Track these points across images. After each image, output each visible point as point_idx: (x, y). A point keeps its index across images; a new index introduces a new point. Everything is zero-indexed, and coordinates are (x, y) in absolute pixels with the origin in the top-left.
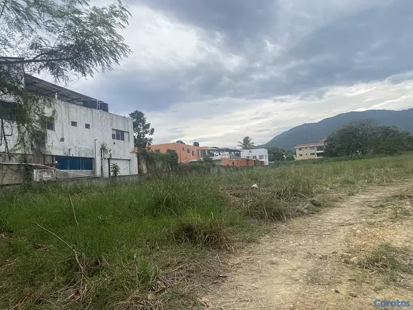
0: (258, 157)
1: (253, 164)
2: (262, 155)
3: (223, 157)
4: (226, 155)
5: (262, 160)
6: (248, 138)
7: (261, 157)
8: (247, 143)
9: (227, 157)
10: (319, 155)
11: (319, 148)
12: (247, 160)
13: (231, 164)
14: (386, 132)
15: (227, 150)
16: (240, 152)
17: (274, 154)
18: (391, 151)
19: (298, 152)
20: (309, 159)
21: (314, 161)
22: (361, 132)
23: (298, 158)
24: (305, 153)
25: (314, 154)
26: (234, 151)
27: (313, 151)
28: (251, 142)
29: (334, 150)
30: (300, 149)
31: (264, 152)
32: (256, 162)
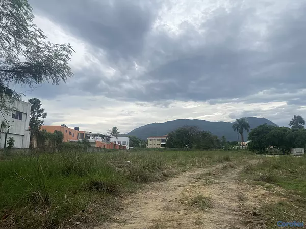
0: (122, 143)
1: (118, 148)
3: (98, 140)
4: (100, 139)
5: (124, 145)
6: (115, 128)
7: (124, 143)
8: (115, 132)
9: (100, 141)
10: (162, 145)
11: (163, 141)
12: (115, 144)
13: (102, 147)
14: (205, 135)
15: (101, 136)
16: (110, 138)
17: (133, 141)
18: (206, 148)
19: (149, 142)
20: (156, 148)
21: (159, 149)
22: (190, 133)
23: (149, 146)
24: (154, 143)
25: (159, 144)
26: (106, 137)
27: (159, 142)
28: (118, 131)
29: (172, 143)
30: (151, 140)
31: (127, 140)
32: (120, 146)
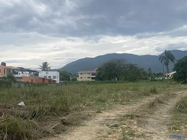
0: (52, 78)
1: (47, 82)
2: (55, 76)
3: (25, 75)
4: (27, 74)
5: (55, 80)
6: (46, 63)
7: (54, 77)
8: (45, 67)
9: (28, 75)
10: (92, 78)
11: (93, 74)
12: (44, 79)
13: (30, 81)
14: (132, 67)
15: (28, 70)
16: (38, 72)
17: (64, 76)
18: (133, 80)
19: (80, 76)
20: (86, 81)
21: (88, 83)
22: (117, 66)
23: (79, 79)
24: (84, 77)
25: (89, 78)
26: (34, 71)
27: (89, 76)
28: (49, 66)
29: (101, 76)
30: (81, 74)
31: (57, 74)
32: (50, 81)
